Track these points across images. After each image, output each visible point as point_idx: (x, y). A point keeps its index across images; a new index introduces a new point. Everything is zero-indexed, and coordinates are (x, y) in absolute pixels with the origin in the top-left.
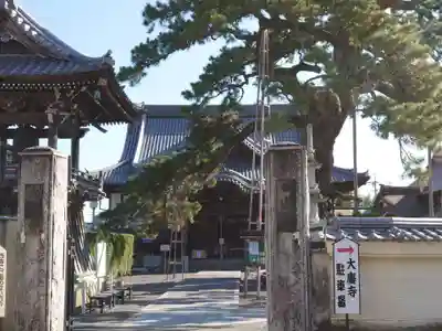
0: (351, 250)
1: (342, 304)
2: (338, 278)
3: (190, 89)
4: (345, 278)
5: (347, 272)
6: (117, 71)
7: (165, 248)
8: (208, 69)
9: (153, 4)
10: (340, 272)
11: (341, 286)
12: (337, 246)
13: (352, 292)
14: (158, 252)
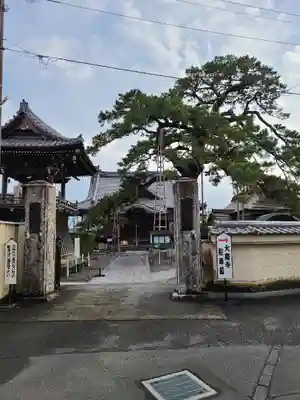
0: (226, 240)
1: (222, 273)
2: (219, 257)
3: (122, 161)
4: (223, 257)
5: (224, 253)
6: (86, 148)
7: (109, 240)
8: (131, 151)
9: (104, 112)
10: (221, 253)
11: (221, 261)
12: (219, 237)
13: (228, 265)
14: (106, 242)
